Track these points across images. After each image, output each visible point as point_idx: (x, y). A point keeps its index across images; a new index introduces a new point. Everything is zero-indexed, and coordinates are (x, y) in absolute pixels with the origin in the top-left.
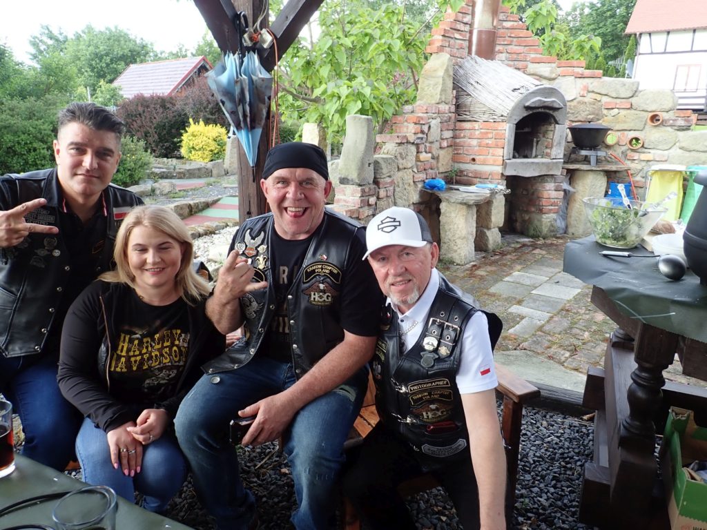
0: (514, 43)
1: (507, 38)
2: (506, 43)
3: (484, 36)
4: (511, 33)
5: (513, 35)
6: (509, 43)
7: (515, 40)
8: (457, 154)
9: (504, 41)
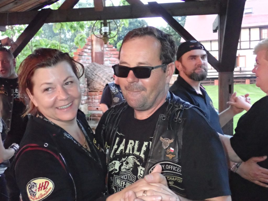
0: (112, 57)
1: (109, 55)
2: (108, 57)
3: (98, 55)
4: (110, 53)
5: (111, 53)
6: (110, 57)
7: (112, 55)
8: (90, 106)
9: (108, 56)
